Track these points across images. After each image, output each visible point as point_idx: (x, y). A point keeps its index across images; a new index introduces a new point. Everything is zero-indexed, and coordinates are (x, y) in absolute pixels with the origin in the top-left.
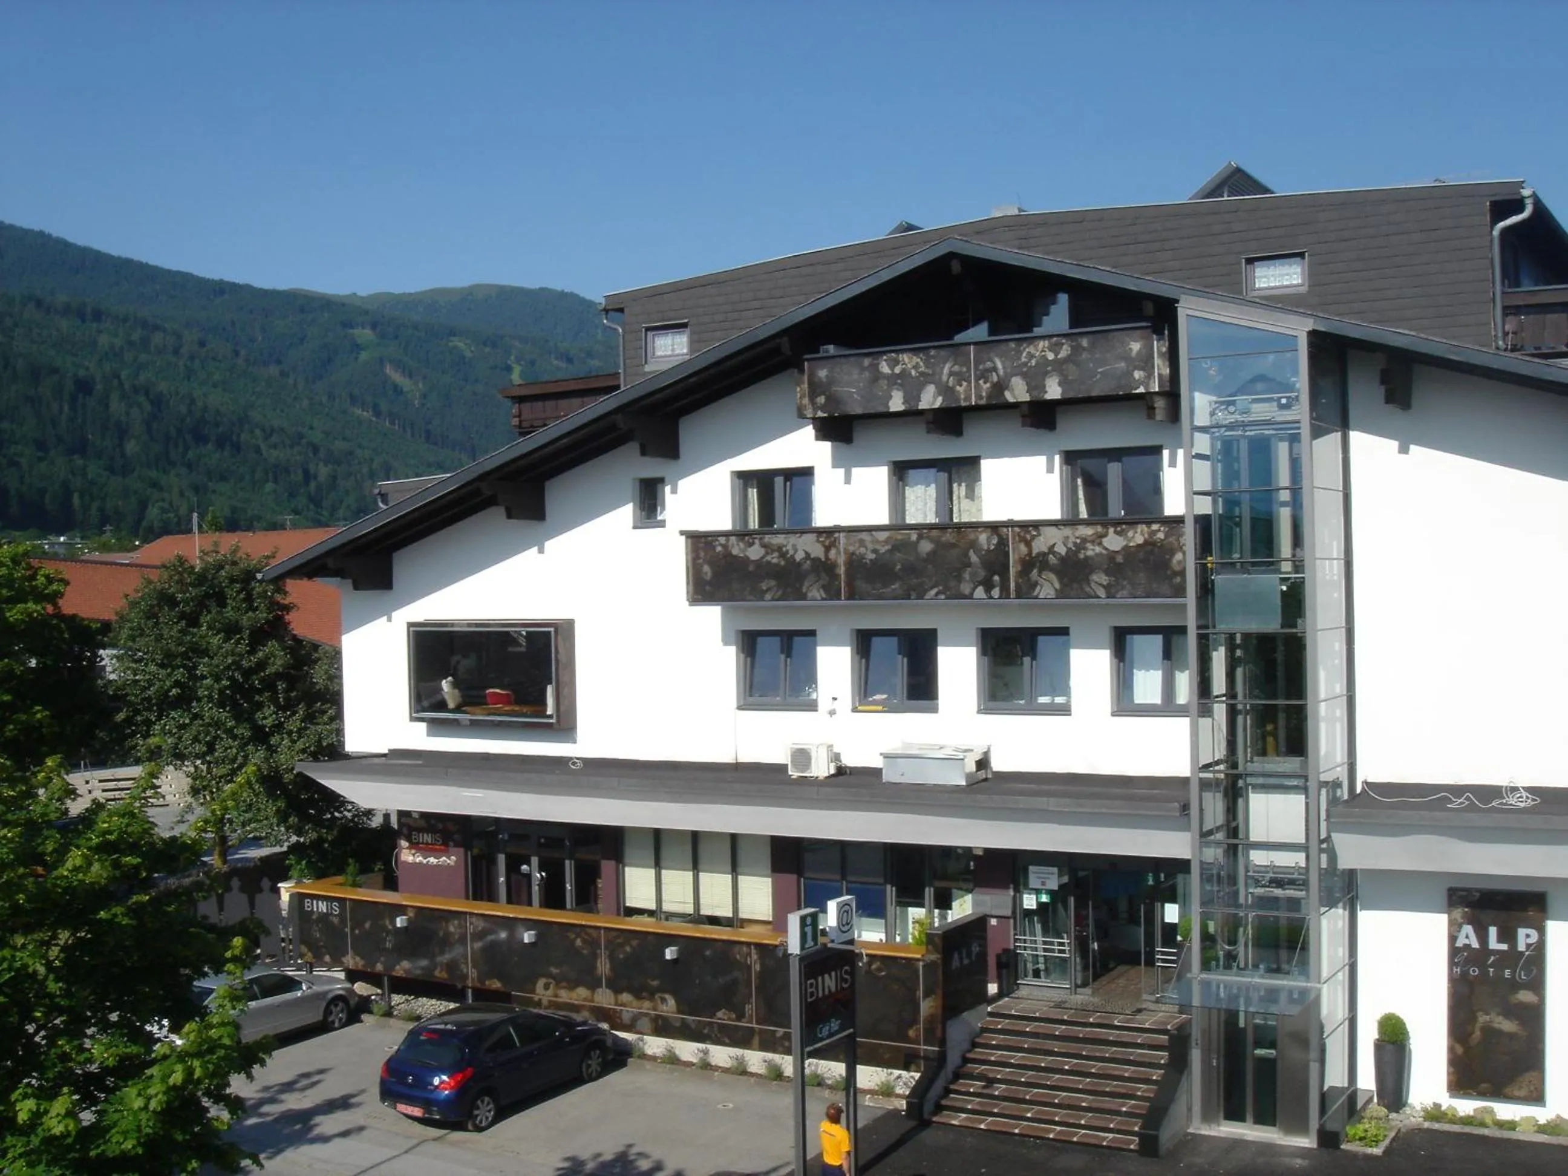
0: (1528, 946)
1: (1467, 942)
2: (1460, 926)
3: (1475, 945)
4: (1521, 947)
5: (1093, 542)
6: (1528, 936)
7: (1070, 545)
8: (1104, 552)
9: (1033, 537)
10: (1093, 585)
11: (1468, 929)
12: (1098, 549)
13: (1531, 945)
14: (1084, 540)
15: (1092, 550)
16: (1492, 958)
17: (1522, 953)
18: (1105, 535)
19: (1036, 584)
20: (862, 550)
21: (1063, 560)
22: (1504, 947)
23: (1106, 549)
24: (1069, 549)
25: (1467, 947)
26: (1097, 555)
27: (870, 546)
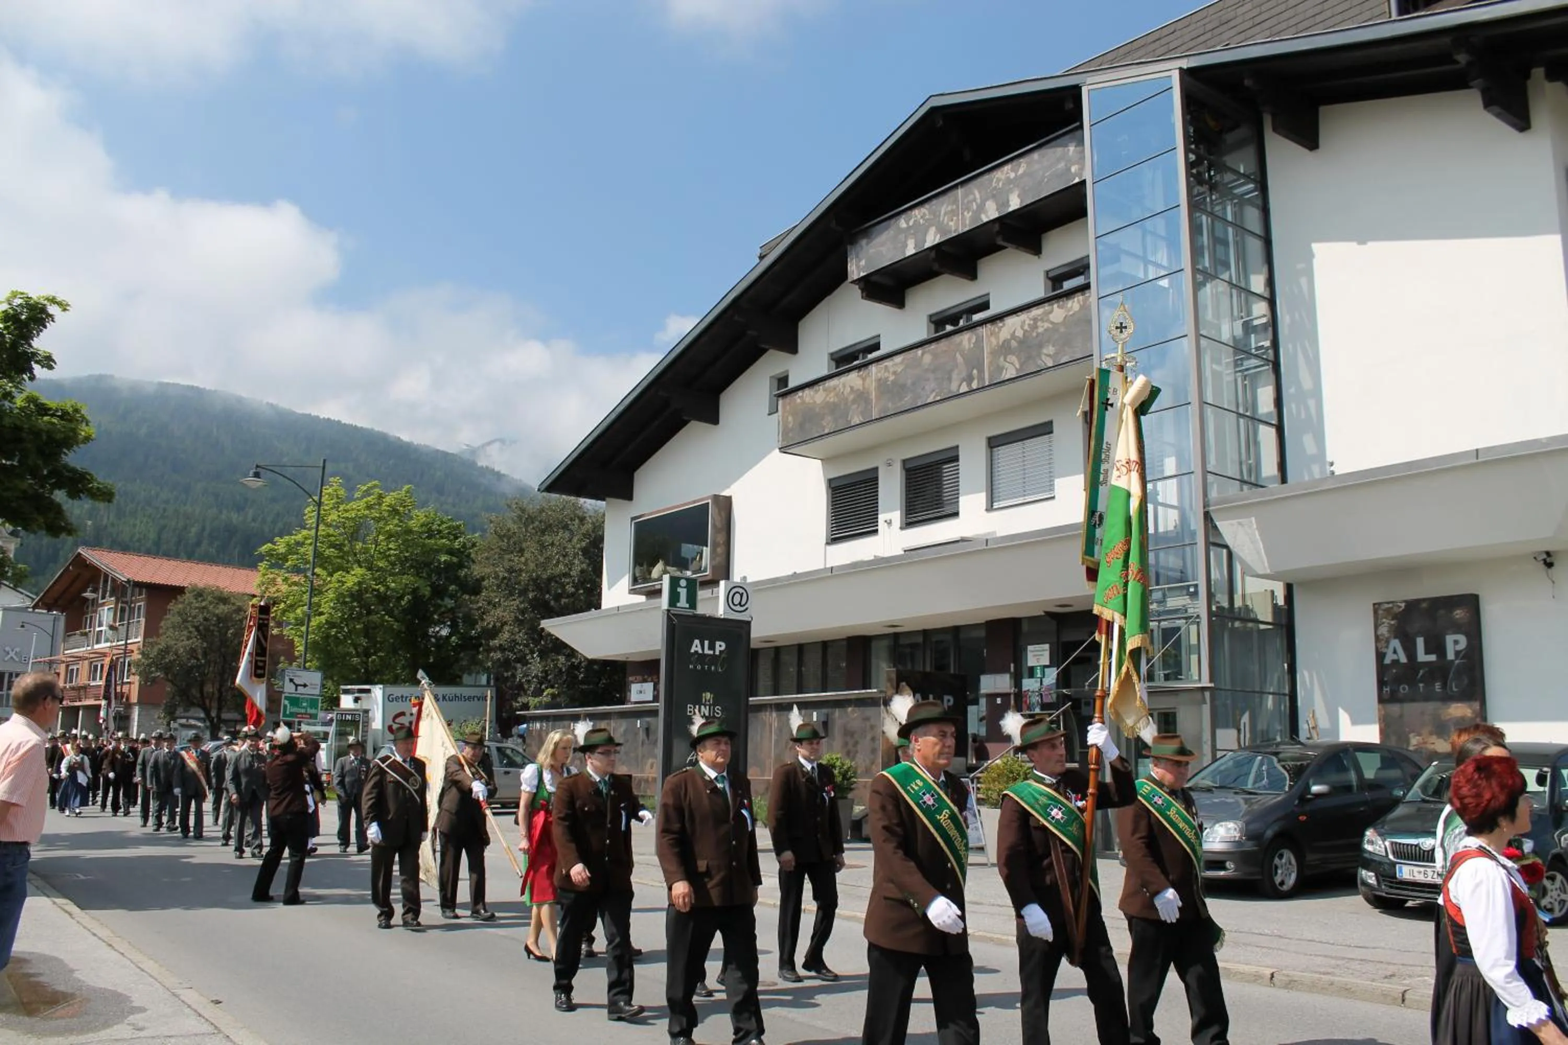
0: (1457, 653)
1: (1395, 657)
2: (1388, 642)
3: (1403, 659)
4: (1450, 656)
5: (1042, 320)
6: (1456, 642)
7: (1026, 327)
8: (1050, 326)
9: (1000, 329)
10: (1043, 357)
11: (1396, 643)
12: (1046, 325)
13: (1460, 651)
14: (1035, 320)
15: (1042, 327)
16: (1421, 672)
17: (1452, 661)
18: (1051, 312)
19: (1003, 368)
20: (886, 374)
21: (1021, 342)
22: (1432, 658)
23: (1052, 323)
24: (1025, 331)
25: (1396, 662)
26: (1046, 330)
27: (891, 370)
